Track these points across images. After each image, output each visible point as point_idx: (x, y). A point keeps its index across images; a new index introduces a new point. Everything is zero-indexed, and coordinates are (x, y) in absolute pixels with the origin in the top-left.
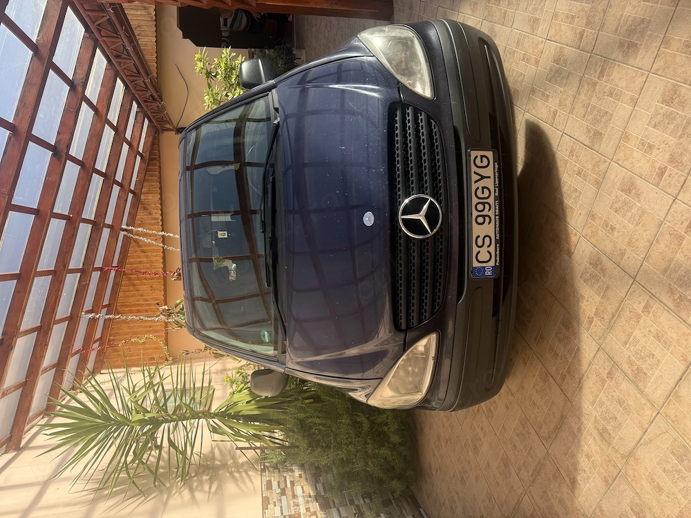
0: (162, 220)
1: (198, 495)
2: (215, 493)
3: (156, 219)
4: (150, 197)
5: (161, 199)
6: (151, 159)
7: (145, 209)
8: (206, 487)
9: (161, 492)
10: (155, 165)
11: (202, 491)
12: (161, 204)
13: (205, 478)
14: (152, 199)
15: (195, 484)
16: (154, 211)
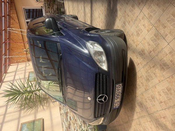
0: (19, 23)
1: (45, 107)
2: (48, 106)
3: (17, 22)
4: (13, 15)
5: (17, 16)
6: (11, 2)
7: (13, 19)
8: (46, 105)
9: (36, 107)
10: (13, 4)
11: (45, 106)
12: (18, 17)
13: (45, 102)
14: (14, 16)
15: (43, 104)
16: (16, 20)
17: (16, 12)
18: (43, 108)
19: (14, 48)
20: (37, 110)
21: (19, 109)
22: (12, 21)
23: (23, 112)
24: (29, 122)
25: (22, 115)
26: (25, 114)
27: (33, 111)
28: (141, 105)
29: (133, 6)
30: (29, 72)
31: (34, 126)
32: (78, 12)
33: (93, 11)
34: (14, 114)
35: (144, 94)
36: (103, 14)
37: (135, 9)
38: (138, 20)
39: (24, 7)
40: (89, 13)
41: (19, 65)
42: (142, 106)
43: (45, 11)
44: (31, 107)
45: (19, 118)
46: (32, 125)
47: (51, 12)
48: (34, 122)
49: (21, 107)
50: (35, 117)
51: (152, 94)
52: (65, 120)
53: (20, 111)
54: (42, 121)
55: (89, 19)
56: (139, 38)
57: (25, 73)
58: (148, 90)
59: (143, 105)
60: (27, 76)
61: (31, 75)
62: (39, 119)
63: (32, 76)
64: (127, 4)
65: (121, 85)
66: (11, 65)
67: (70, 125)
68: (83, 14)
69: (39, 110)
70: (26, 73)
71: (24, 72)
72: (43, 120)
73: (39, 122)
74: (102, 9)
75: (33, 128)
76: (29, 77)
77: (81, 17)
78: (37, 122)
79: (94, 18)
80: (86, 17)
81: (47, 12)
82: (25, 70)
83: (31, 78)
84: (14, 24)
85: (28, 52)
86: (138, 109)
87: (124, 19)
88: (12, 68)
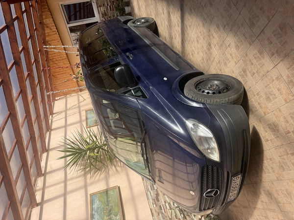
4: (48, 20)
5: (53, 20)
7: (48, 27)
8: (119, 164)
9: (105, 168)
10: (44, 2)
12: (55, 23)
16: (52, 28)
17: (51, 15)
18: (116, 170)
19: (56, 73)
20: (109, 173)
21: (83, 172)
22: (47, 31)
23: (89, 176)
24: (99, 193)
25: (89, 181)
26: (93, 180)
27: (103, 175)
28: (269, 194)
29: (261, 52)
30: (86, 111)
31: (107, 198)
32: (156, 15)
33: (187, 27)
34: (77, 180)
35: (274, 183)
36: (204, 39)
37: (264, 58)
38: (269, 77)
39: (62, 3)
40: (178, 26)
41: (68, 99)
42: (271, 198)
43: (97, 4)
44: (98, 169)
45: (85, 187)
46: (105, 197)
47: (106, 5)
48: (106, 192)
49: (85, 169)
50: (107, 184)
51: (288, 188)
52: (149, 187)
53: (85, 175)
54: (118, 190)
55: (177, 35)
56: (270, 104)
57: (80, 112)
58: (281, 180)
59: (273, 196)
60: (84, 118)
61: (89, 116)
62: (114, 188)
63: (92, 118)
64: (250, 44)
65: (240, 176)
66: (56, 99)
67: (157, 195)
68: (166, 23)
69: (110, 172)
70: (82, 112)
71: (77, 110)
72: (119, 188)
73: (114, 192)
74: (203, 31)
75: (108, 201)
76: (87, 119)
77: (163, 25)
78: (111, 193)
79: (189, 39)
80: (172, 30)
81: (100, 6)
82: (79, 107)
83: (90, 120)
84: (50, 35)
85: (79, 80)
86: (263, 197)
87: (243, 65)
88: (59, 105)
